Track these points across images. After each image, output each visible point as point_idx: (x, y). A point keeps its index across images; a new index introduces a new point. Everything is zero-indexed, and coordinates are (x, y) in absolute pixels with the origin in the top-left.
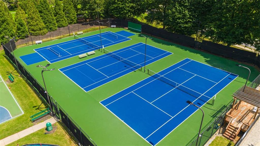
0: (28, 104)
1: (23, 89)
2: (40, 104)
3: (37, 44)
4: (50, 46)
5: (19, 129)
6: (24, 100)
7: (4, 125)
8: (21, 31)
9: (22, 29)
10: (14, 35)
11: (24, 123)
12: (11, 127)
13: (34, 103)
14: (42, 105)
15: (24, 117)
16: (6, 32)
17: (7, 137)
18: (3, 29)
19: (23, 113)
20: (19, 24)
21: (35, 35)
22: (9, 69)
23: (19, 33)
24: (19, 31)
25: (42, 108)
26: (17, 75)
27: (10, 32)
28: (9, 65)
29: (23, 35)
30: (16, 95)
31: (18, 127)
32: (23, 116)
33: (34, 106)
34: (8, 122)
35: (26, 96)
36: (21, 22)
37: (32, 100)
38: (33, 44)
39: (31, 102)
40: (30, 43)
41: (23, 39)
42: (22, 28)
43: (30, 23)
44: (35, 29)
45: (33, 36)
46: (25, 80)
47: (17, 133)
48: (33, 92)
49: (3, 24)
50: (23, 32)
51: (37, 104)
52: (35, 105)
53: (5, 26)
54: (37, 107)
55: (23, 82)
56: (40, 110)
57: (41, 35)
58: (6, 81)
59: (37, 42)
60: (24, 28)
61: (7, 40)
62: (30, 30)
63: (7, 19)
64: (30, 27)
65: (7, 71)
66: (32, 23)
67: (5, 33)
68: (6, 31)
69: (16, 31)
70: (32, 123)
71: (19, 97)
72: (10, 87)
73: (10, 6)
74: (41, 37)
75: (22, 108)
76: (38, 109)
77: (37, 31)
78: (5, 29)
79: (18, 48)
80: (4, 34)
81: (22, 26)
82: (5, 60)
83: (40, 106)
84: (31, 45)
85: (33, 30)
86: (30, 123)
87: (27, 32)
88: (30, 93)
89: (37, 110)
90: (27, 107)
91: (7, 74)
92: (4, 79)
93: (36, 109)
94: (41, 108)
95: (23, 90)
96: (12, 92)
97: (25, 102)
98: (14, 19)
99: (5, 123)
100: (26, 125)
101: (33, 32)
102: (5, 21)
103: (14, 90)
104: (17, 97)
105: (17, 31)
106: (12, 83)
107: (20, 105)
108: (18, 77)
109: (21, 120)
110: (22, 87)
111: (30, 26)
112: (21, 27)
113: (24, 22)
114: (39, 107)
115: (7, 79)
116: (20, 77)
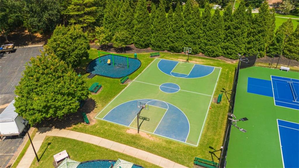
0: (208, 139)
1: (220, 118)
2: (219, 149)
3: (281, 70)
4: (293, 80)
5: (180, 159)
6: (209, 131)
7: (174, 144)
8: (274, 47)
9: (277, 46)
10: (263, 49)
11: (188, 157)
12: (176, 151)
13: (214, 143)
14: (219, 151)
15: (193, 151)
16: (256, 44)
17: (166, 158)
18: (255, 40)
19: (197, 146)
20: (277, 39)
21: (289, 57)
22: (228, 86)
23: (270, 49)
24: (271, 47)
25: (215, 156)
26: (228, 97)
27: (259, 45)
28: (231, 82)
29: (273, 53)
30: (208, 120)
31: (181, 157)
32: (194, 148)
33: (211, 146)
34: (180, 143)
35: (215, 128)
36: (280, 37)
37: (216, 138)
38: (276, 68)
39: (213, 139)
40: (275, 65)
41: (271, 57)
42: (278, 44)
43: (291, 41)
44: (293, 50)
45: (286, 58)
46: (230, 108)
47: (175, 163)
48: (225, 128)
49: (258, 35)
50: (276, 49)
51: (216, 146)
52: (213, 147)
53: (259, 37)
54: (212, 151)
55: (227, 109)
56: (212, 156)
57: (296, 60)
58: (214, 98)
59: (282, 67)
60: (280, 45)
61: (252, 52)
62: (286, 49)
63: (265, 30)
64: (288, 46)
65: (224, 88)
66: (294, 42)
67: (254, 44)
68: (257, 42)
69: (268, 45)
70: (193, 165)
71: (209, 124)
72: (212, 107)
73: (295, 9)
74: (295, 63)
75: (201, 139)
76: (212, 153)
77: (294, 54)
78: (257, 40)
79: (255, 66)
80: (252, 45)
81: (278, 42)
82: (232, 75)
83: (216, 151)
84: (273, 69)
85: (290, 51)
86: (192, 162)
87: (280, 50)
88: (221, 128)
89: (210, 154)
90: (206, 141)
91: (221, 91)
92: (215, 95)
93: (210, 152)
94: (214, 154)
95: (218, 119)
96: (208, 114)
97: (209, 134)
98: (275, 31)
99: (177, 143)
100: (188, 161)
101: (288, 53)
102: (262, 31)
103: (212, 112)
104: (207, 123)
105: (270, 46)
106: (217, 103)
107: (202, 134)
108: (227, 100)
109: (189, 152)
110: (221, 114)
111: (290, 44)
112: (276, 43)
113: (284, 38)
114: (214, 151)
115: (217, 97)
116: (229, 102)
